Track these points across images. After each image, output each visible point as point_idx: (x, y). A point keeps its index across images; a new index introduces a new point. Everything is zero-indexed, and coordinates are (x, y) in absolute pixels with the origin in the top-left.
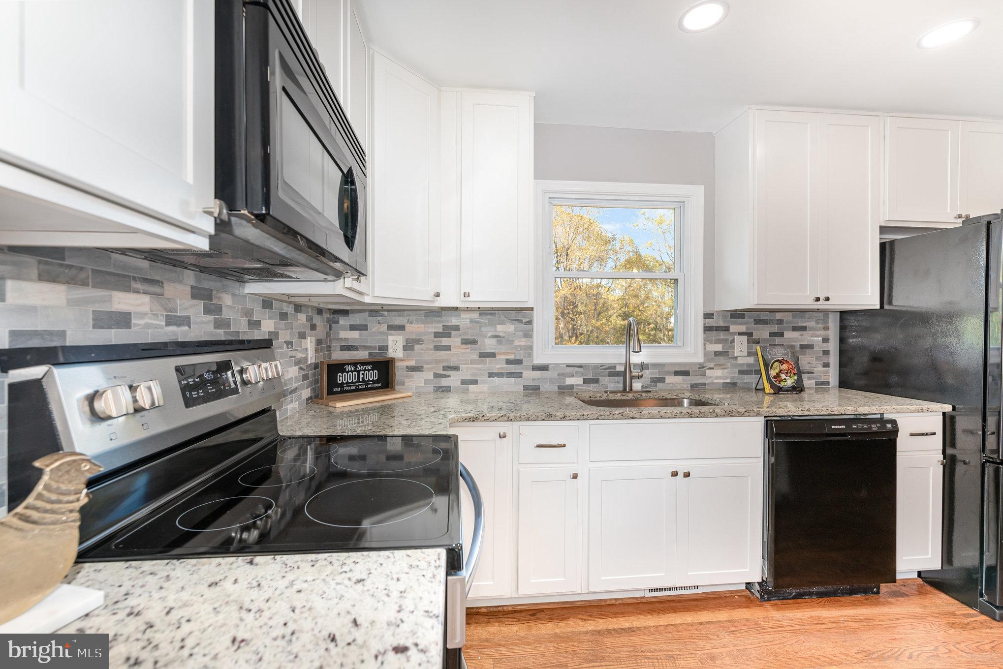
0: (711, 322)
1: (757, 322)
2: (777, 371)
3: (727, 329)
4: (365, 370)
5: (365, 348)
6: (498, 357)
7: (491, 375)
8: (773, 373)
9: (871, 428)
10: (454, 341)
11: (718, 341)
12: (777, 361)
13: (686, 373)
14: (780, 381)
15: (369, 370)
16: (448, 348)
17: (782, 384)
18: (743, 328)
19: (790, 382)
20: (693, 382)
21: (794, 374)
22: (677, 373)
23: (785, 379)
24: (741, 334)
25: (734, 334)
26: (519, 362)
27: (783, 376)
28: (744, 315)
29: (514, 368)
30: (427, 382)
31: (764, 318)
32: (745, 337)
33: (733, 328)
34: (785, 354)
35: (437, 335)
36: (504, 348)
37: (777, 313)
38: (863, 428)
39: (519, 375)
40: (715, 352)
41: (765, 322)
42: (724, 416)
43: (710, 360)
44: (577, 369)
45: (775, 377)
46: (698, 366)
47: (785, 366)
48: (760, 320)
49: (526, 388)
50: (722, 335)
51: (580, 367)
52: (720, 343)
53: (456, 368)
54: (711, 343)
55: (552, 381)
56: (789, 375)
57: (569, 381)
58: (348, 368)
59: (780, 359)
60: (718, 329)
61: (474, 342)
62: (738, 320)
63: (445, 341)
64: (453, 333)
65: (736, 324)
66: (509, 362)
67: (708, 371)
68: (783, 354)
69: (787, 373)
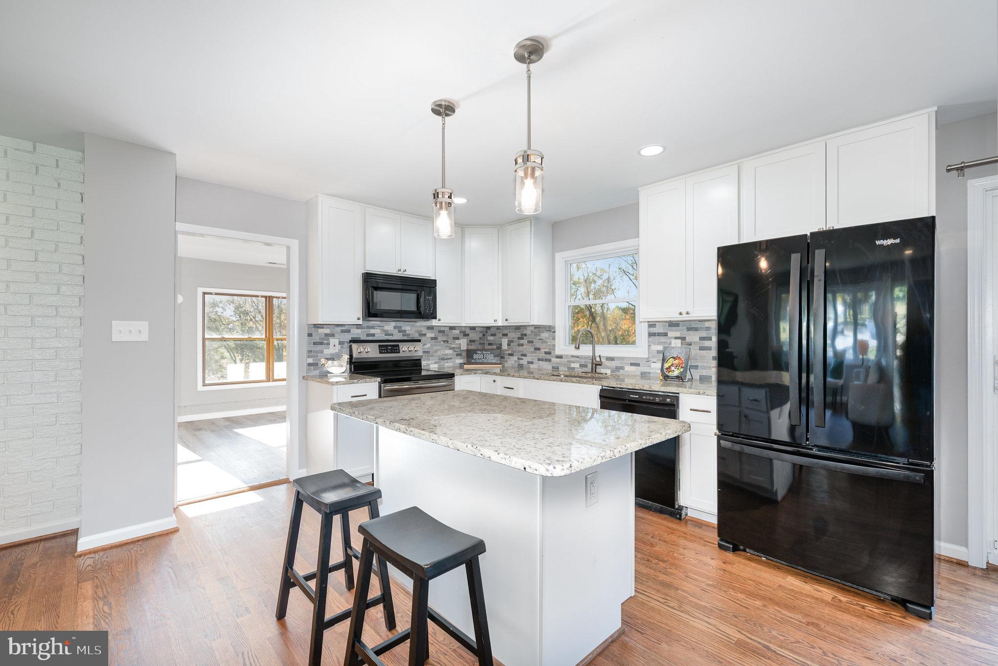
0: (653, 330)
1: (689, 329)
2: (670, 364)
3: (666, 335)
4: (487, 354)
5: (495, 344)
6: (542, 350)
7: (539, 360)
8: (666, 365)
9: (655, 400)
10: (524, 341)
11: (659, 343)
12: (672, 357)
13: (637, 365)
14: (669, 372)
15: (489, 354)
16: (522, 345)
17: (670, 374)
18: (678, 334)
19: (676, 373)
20: (642, 371)
21: (682, 367)
22: (632, 364)
23: (673, 370)
24: (676, 338)
25: (671, 338)
26: (549, 353)
27: (673, 368)
28: (679, 324)
29: (548, 356)
30: (515, 361)
31: (695, 326)
32: (679, 341)
33: (670, 334)
34: (680, 353)
35: (519, 338)
36: (544, 345)
37: (706, 322)
38: (649, 399)
39: (550, 360)
40: (657, 351)
41: (696, 329)
42: (576, 383)
43: (654, 357)
44: (576, 359)
45: (667, 369)
46: (645, 360)
47: (677, 362)
48: (692, 328)
49: (553, 367)
50: (662, 339)
51: (578, 357)
52: (661, 345)
53: (525, 355)
54: (655, 345)
55: (565, 365)
56: (677, 367)
57: (573, 365)
58: (479, 352)
59: (675, 356)
60: (659, 334)
61: (532, 342)
62: (675, 328)
63: (522, 342)
64: (525, 337)
65: (672, 331)
66: (546, 353)
67: (652, 364)
68: (678, 353)
69: (676, 366)
